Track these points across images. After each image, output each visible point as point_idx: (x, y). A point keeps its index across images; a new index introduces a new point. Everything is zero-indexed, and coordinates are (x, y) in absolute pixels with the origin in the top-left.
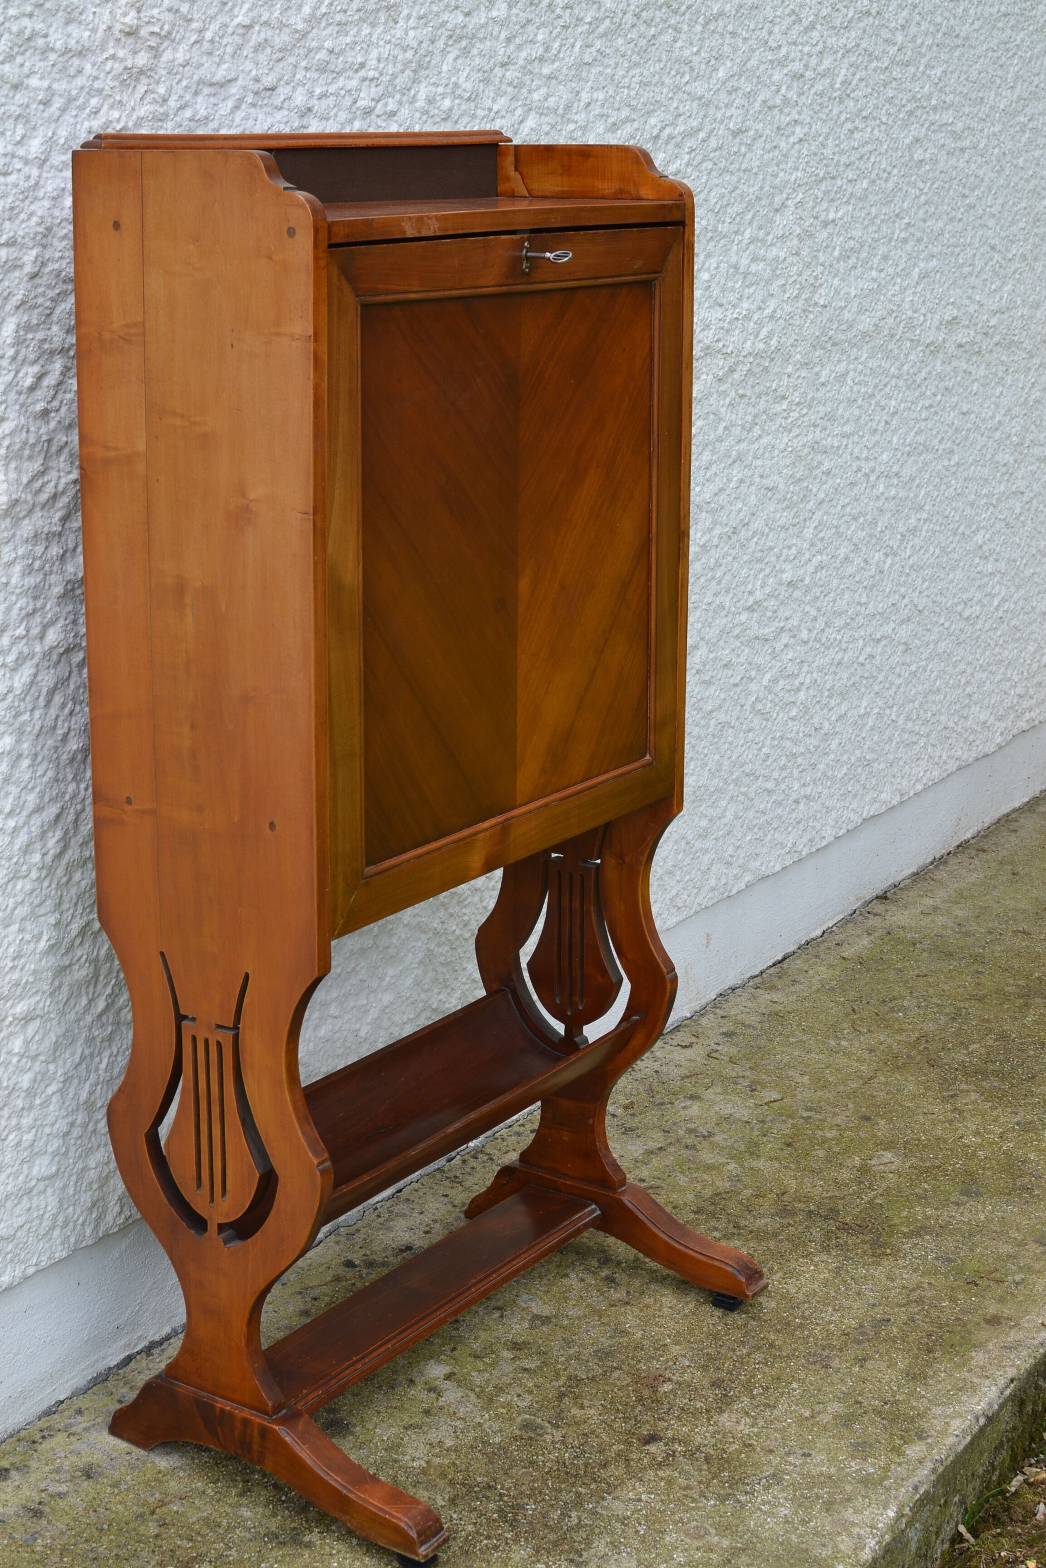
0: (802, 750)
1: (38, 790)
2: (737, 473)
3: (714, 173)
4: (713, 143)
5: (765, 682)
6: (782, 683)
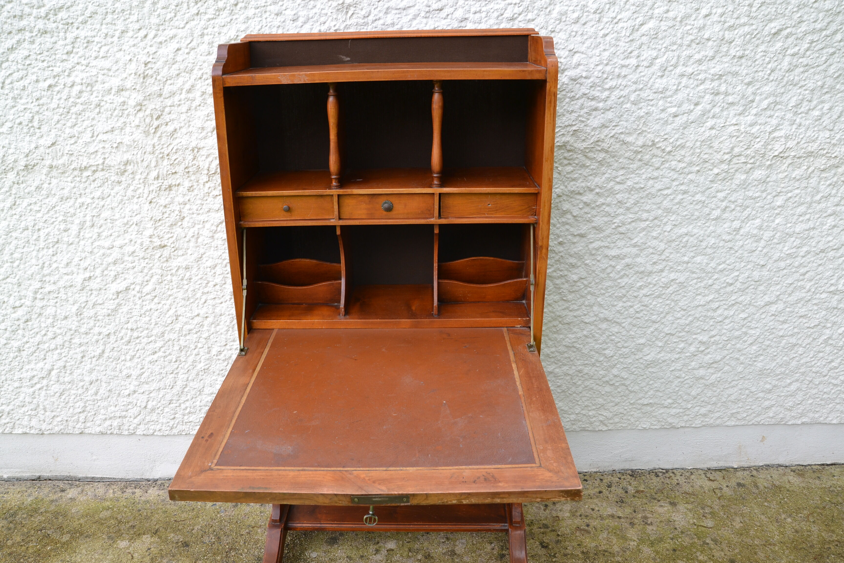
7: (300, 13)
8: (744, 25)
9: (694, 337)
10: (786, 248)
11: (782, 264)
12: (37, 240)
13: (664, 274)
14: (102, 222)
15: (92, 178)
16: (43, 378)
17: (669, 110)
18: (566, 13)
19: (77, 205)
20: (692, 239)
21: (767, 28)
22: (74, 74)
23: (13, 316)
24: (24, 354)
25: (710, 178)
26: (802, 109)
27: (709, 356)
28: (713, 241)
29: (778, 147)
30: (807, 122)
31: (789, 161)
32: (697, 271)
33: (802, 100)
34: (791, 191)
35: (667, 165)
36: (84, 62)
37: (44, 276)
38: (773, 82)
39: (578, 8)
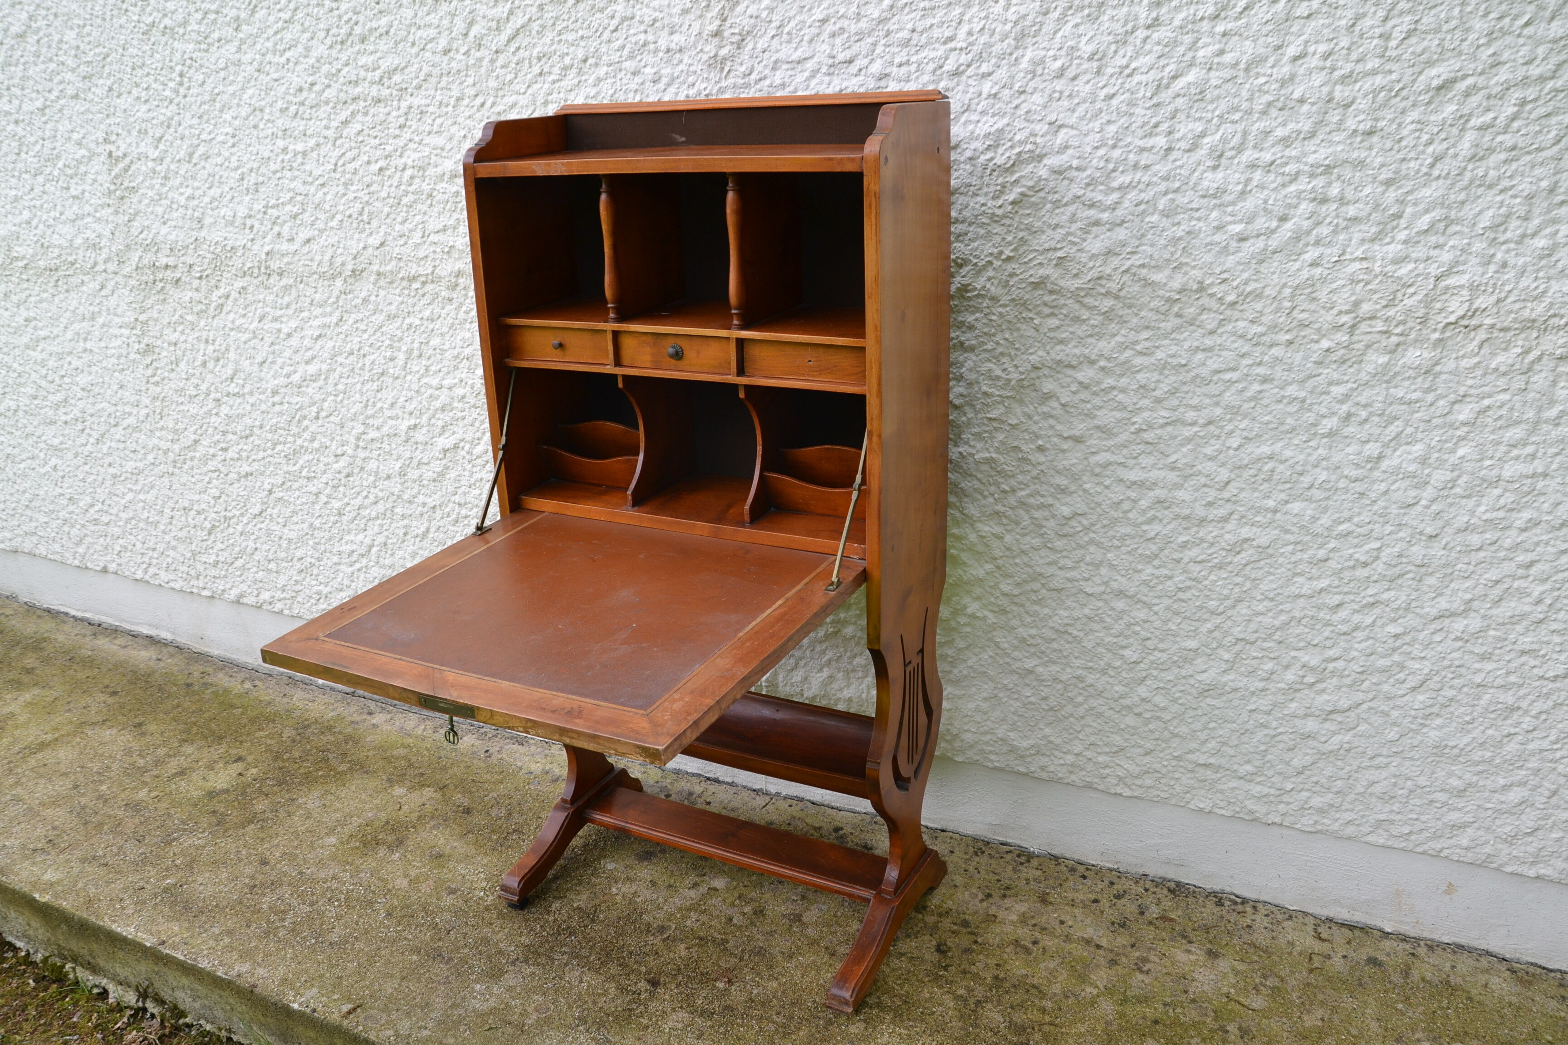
7: (663, 72)
8: (1374, 72)
9: (1293, 653)
10: (1482, 509)
12: (362, 369)
13: (1229, 527)
14: (431, 352)
15: (421, 292)
16: (363, 555)
17: (1230, 228)
18: (1042, 61)
19: (405, 326)
20: (1281, 468)
21: (1422, 78)
22: (406, 154)
23: (335, 466)
24: (345, 519)
25: (1315, 357)
26: (1508, 235)
27: (1326, 697)
28: (1324, 476)
29: (1456, 307)
30: (1521, 261)
31: (1482, 335)
32: (1294, 529)
33: (1508, 216)
34: (1490, 396)
35: (1229, 328)
36: (417, 139)
37: (368, 417)
38: (1441, 181)
39: (1063, 52)
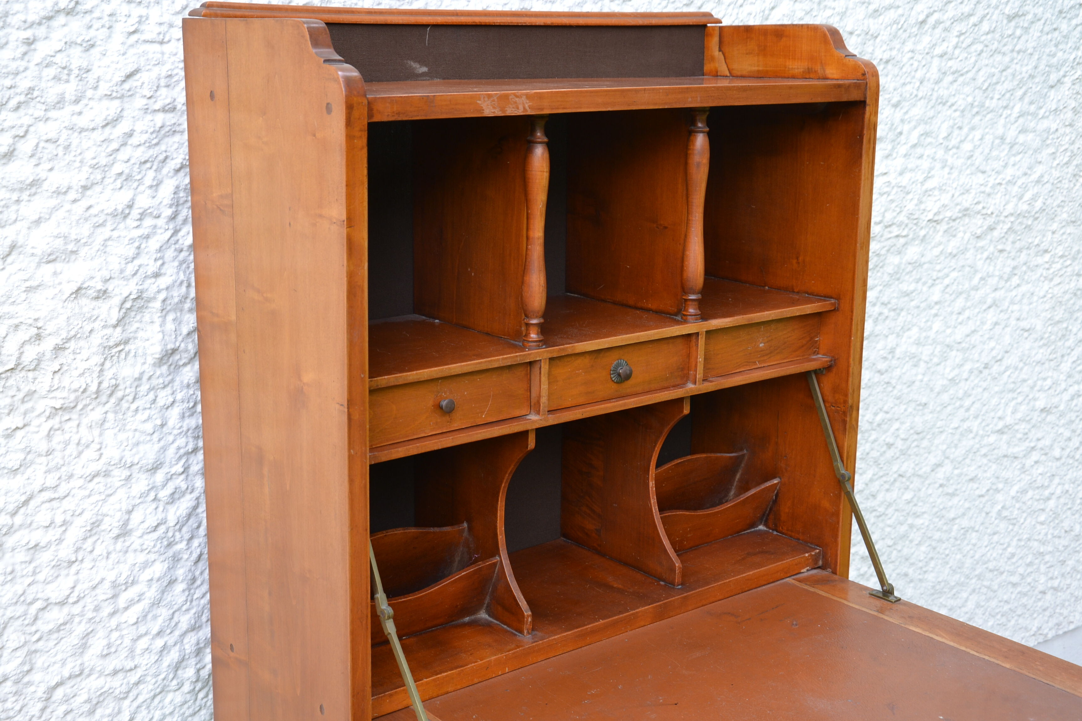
0: (1050, 548)
1: (193, 611)
2: (991, 316)
3: (984, 55)
4: (985, 26)
5: (1013, 493)
6: (1030, 493)
8: (890, 7)
10: (948, 370)
11: (945, 397)
26: (953, 142)
29: (932, 205)
30: (960, 162)
33: (953, 127)
34: (947, 276)
38: (922, 101)
